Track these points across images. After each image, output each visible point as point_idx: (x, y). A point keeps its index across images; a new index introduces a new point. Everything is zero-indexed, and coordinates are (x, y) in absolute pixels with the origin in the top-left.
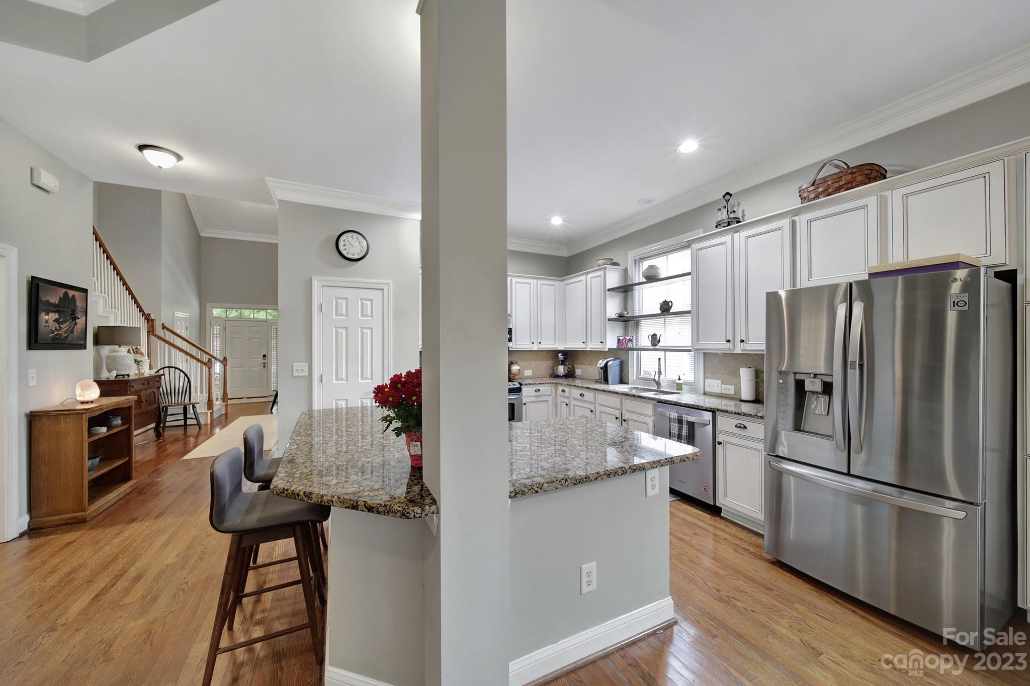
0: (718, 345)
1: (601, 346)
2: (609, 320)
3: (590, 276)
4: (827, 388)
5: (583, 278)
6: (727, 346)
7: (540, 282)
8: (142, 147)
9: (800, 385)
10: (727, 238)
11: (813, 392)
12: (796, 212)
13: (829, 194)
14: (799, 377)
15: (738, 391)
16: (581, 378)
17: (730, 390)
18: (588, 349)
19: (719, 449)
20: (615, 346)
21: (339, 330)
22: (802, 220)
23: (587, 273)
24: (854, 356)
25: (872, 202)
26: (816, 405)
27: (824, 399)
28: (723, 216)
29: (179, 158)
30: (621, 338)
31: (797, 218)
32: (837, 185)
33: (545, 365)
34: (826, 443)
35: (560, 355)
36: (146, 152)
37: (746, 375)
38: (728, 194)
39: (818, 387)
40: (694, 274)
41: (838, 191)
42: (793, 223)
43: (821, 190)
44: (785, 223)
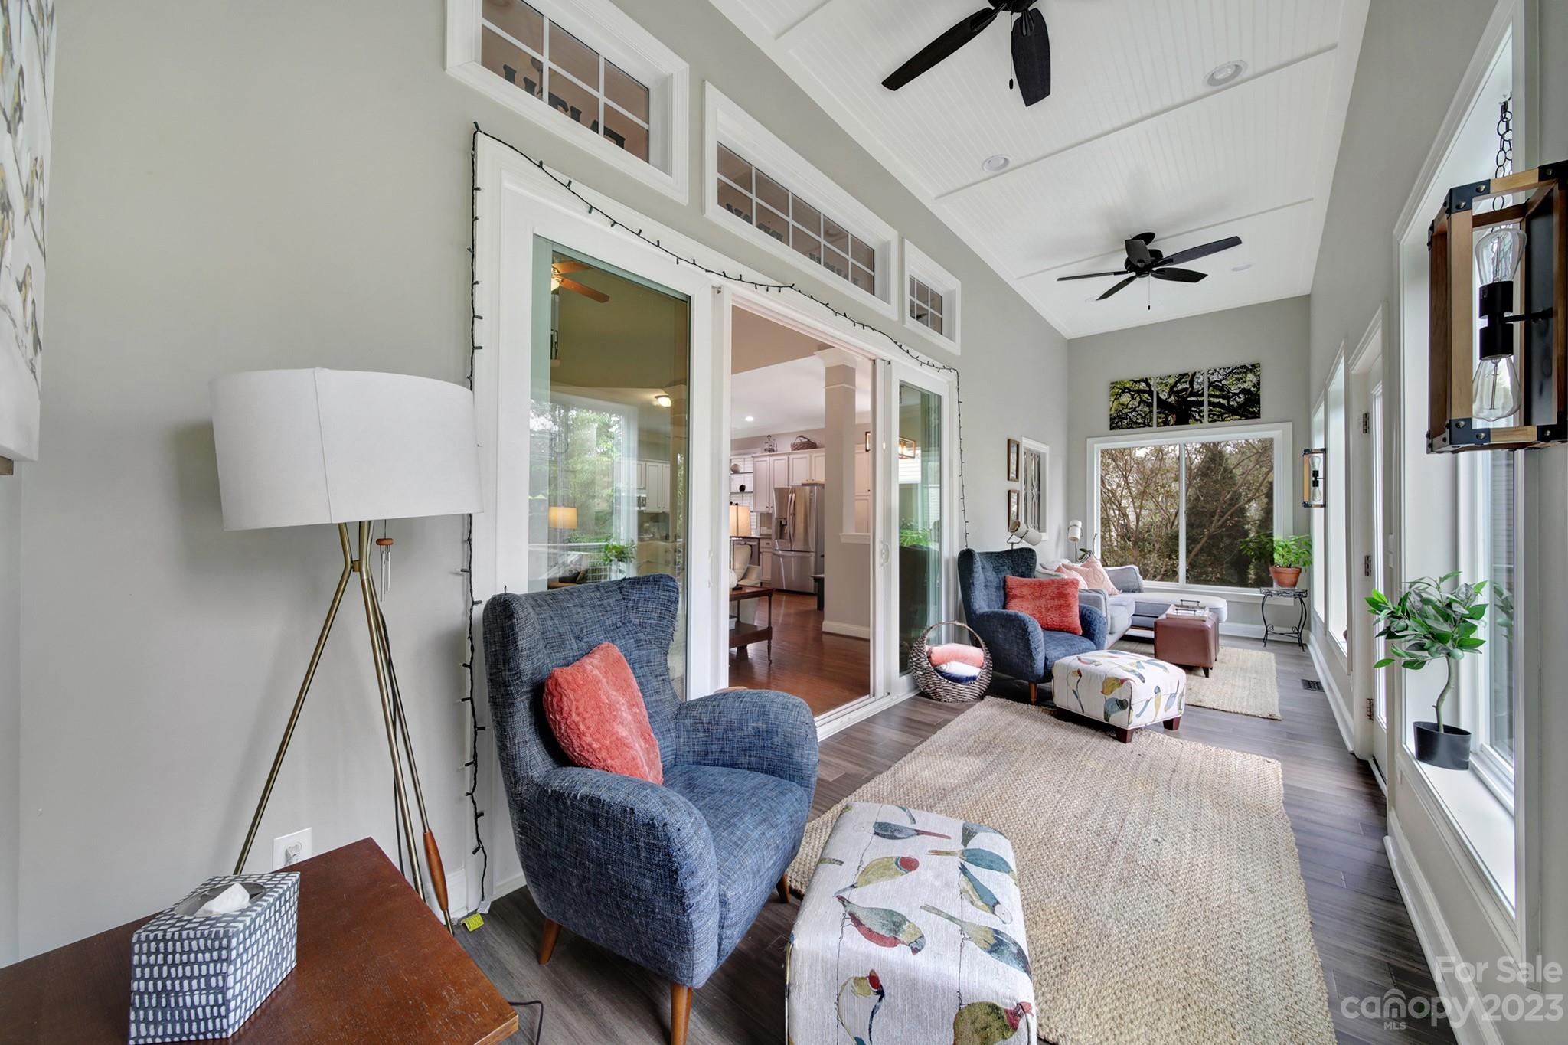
6: (767, 509)
9: (781, 522)
10: (768, 458)
25: (810, 455)
28: (767, 446)
31: (790, 456)
32: (803, 447)
38: (769, 436)
40: (755, 473)
41: (800, 449)
42: (789, 458)
43: (796, 447)
44: (786, 457)
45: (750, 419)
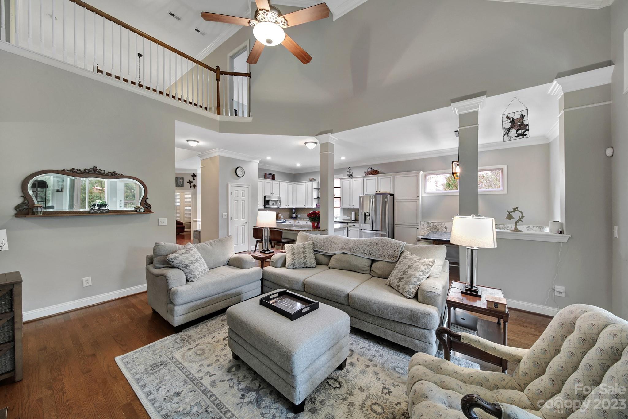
0: (347, 206)
1: (312, 207)
2: (314, 198)
3: (307, 183)
4: (369, 214)
5: (304, 183)
6: (350, 207)
7: (288, 184)
8: (188, 141)
9: (365, 214)
10: (350, 180)
11: (367, 216)
12: (364, 177)
13: (370, 175)
14: (365, 213)
15: (351, 218)
16: (300, 218)
17: (349, 218)
18: (306, 208)
19: (349, 231)
20: (315, 207)
21: (236, 202)
22: (365, 179)
23: (306, 182)
24: (373, 209)
25: (376, 178)
26: (368, 218)
27: (369, 217)
28: (348, 173)
29: (198, 142)
30: (317, 204)
31: (364, 178)
32: (371, 173)
33: (287, 214)
34: (369, 225)
35: (294, 210)
36: (189, 142)
37: (353, 214)
38: (349, 168)
39: (368, 215)
40: (341, 187)
41: (371, 174)
42: (363, 179)
43: (368, 173)
44: (362, 179)
45: (343, 158)
